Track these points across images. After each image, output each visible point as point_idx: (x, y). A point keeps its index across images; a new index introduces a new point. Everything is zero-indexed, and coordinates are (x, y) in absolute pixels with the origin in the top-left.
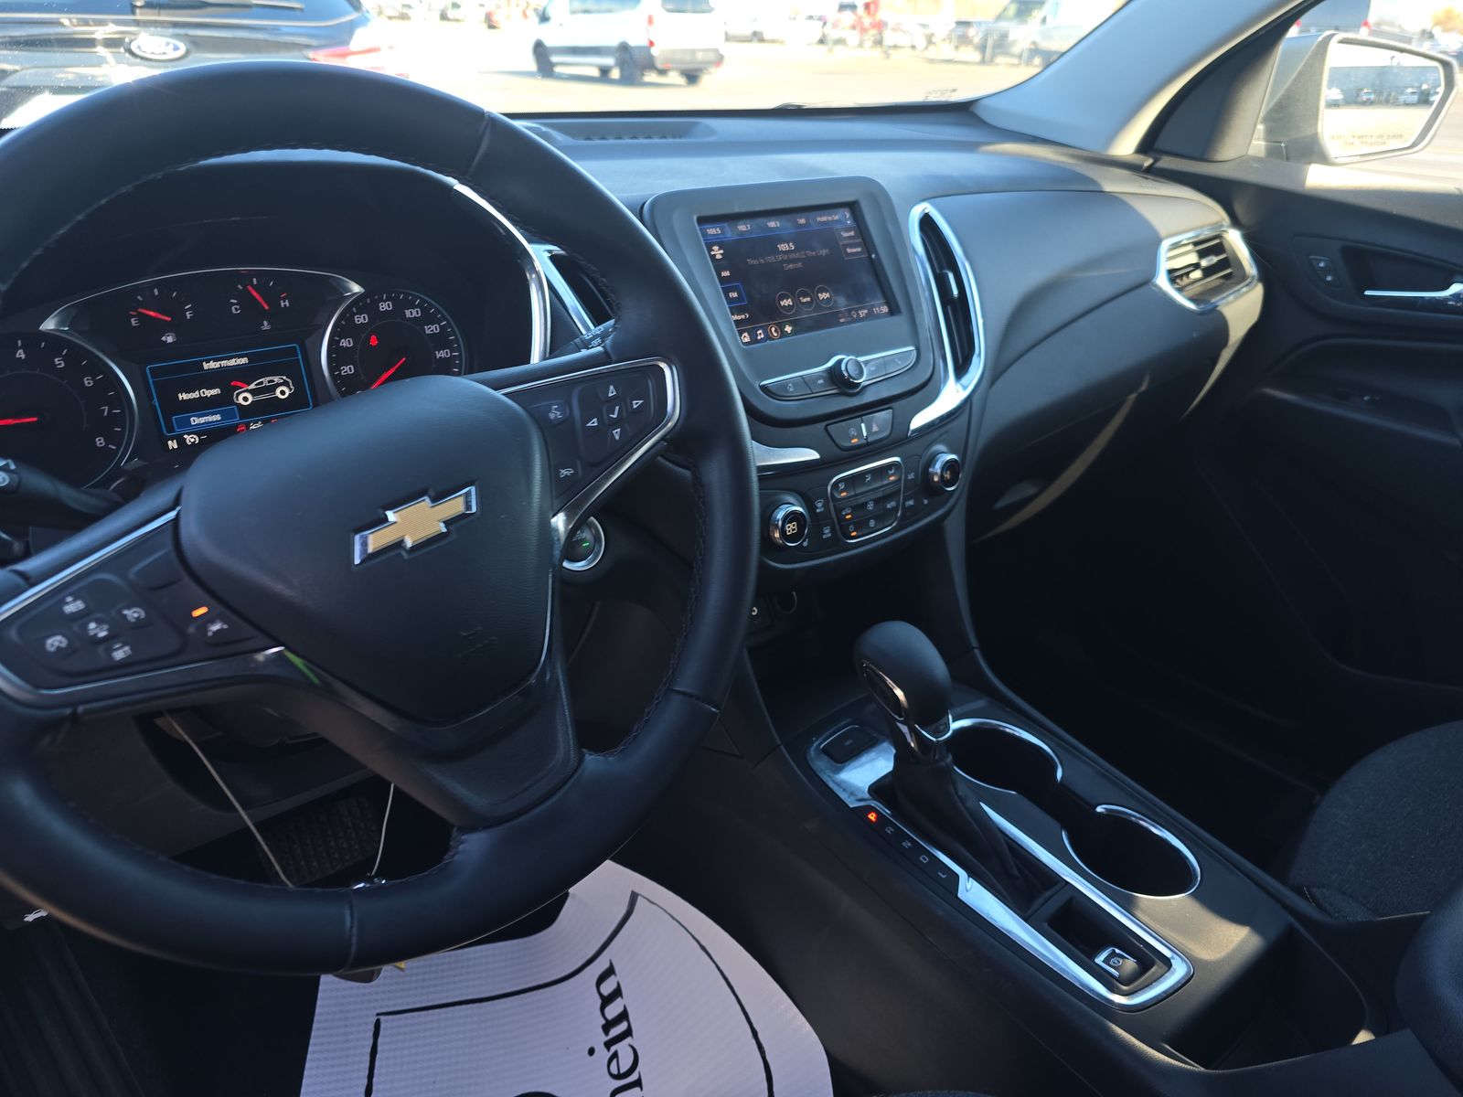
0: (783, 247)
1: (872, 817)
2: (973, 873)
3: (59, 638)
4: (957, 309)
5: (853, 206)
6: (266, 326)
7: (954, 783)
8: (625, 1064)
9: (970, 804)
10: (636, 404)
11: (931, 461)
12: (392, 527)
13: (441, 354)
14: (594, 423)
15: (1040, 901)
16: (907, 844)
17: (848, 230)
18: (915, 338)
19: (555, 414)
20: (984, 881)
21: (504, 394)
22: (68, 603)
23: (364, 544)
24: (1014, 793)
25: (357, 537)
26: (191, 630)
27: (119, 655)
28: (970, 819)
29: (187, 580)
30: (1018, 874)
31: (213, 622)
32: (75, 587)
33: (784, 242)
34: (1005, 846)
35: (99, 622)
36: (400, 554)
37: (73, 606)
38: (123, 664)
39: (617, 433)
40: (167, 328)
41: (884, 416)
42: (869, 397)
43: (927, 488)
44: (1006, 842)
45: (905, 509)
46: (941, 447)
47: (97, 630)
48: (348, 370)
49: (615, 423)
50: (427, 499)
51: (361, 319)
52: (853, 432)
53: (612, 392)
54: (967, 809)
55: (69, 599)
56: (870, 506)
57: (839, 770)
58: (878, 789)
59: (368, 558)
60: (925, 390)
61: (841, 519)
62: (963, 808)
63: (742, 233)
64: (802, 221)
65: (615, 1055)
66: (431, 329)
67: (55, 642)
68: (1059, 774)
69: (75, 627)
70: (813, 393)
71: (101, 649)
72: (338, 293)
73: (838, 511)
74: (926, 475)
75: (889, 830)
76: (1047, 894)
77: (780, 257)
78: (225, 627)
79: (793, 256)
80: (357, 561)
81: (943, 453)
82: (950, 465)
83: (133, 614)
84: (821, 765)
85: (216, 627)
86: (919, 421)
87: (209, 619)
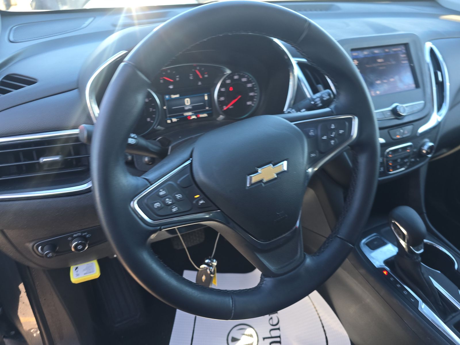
0: (379, 60)
1: (385, 273)
2: (424, 301)
3: (158, 203)
4: (441, 86)
5: (406, 45)
6: (200, 83)
7: (420, 268)
8: (275, 322)
9: (425, 276)
10: (341, 132)
11: (424, 144)
12: (260, 175)
13: (251, 94)
14: (325, 138)
15: (450, 317)
16: (399, 286)
17: (403, 54)
18: (424, 98)
19: (312, 133)
20: (429, 305)
21: (295, 124)
22: (160, 192)
23: (251, 180)
24: (439, 272)
25: (248, 177)
26: (194, 202)
27: (174, 210)
28: (425, 282)
29: (194, 185)
30: (441, 304)
31: (200, 200)
32: (163, 186)
33: (380, 58)
34: (437, 293)
35: (169, 198)
36: (261, 184)
37: (162, 193)
38: (175, 213)
39: (332, 142)
40: (171, 83)
41: (410, 127)
42: (405, 120)
43: (420, 155)
44: (438, 292)
45: (411, 162)
46: (426, 140)
47: (169, 201)
48: (222, 99)
49: (332, 138)
50: (271, 165)
51: (228, 81)
52: (398, 133)
53: (333, 127)
54: (424, 278)
55: (161, 190)
56: (399, 160)
57: (371, 252)
58: (387, 262)
59: (252, 185)
60: (425, 118)
61: (388, 164)
62: (423, 277)
63: (366, 55)
64: (387, 50)
65: (271, 318)
66: (249, 85)
67: (157, 205)
68: (456, 267)
69: (162, 200)
70: (386, 118)
71: (169, 207)
72: (222, 73)
73: (387, 161)
74: (420, 150)
75: (392, 279)
76: (454, 314)
77: (379, 64)
78: (204, 202)
79: (383, 64)
80: (248, 185)
81: (428, 142)
82: (431, 148)
83: (179, 196)
84: (366, 250)
85: (201, 202)
86: (421, 130)
87: (199, 199)
